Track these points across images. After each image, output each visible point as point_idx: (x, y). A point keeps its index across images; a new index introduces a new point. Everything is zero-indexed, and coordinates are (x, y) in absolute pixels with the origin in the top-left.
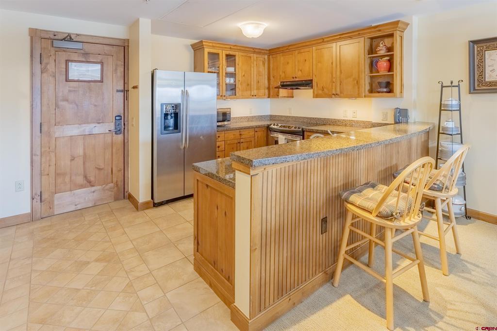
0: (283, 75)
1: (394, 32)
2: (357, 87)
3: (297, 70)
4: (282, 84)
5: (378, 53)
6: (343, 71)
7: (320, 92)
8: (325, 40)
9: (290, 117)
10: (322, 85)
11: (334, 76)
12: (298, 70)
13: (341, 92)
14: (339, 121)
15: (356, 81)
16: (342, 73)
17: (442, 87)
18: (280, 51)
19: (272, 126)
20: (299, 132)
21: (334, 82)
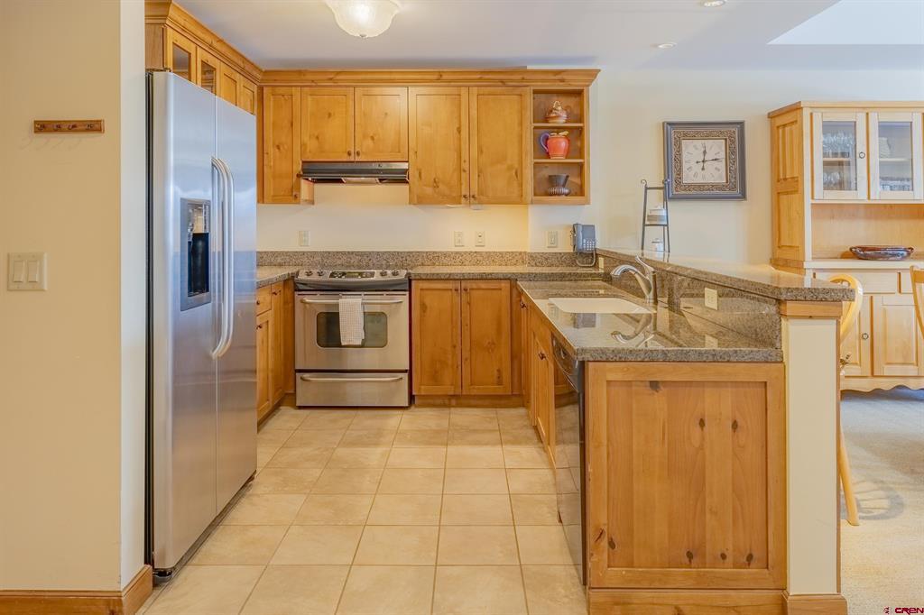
0: (312, 145)
1: (585, 89)
2: (515, 184)
3: (359, 136)
4: (306, 167)
5: (551, 121)
6: (484, 150)
7: (429, 191)
8: (445, 77)
9: (304, 253)
10: (434, 176)
11: (465, 156)
12: (365, 136)
13: (481, 192)
14: (445, 255)
15: (514, 171)
16: (482, 152)
17: (647, 189)
18: (307, 80)
19: (302, 277)
20: (399, 283)
21: (464, 171)
